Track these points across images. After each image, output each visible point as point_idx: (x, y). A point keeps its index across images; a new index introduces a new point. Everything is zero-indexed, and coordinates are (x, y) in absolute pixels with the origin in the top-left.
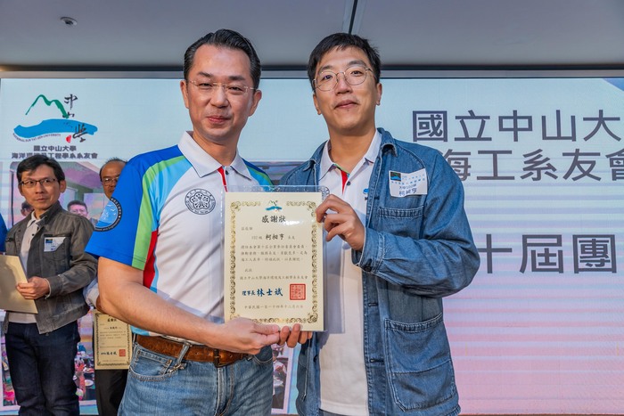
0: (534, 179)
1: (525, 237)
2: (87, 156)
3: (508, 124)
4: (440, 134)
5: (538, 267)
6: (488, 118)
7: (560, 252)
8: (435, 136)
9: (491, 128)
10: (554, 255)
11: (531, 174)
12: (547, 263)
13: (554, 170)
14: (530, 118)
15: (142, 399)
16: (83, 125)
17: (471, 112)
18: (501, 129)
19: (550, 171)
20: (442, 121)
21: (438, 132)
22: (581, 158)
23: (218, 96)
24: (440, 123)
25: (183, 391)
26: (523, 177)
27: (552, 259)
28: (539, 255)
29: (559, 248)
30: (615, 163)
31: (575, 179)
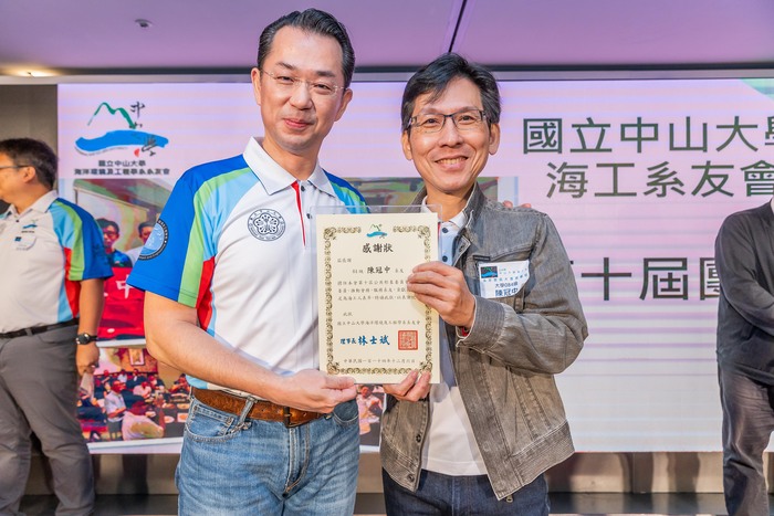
0: (658, 195)
1: (646, 261)
2: (158, 171)
3: (631, 132)
4: (554, 145)
5: (660, 293)
6: (609, 126)
7: (685, 277)
8: (548, 147)
9: (612, 138)
10: (679, 280)
11: (656, 189)
12: (670, 289)
13: (682, 185)
14: (656, 126)
15: (199, 464)
16: (153, 136)
17: (589, 119)
18: (623, 138)
19: (677, 186)
20: (556, 130)
21: (552, 142)
22: (711, 172)
23: (300, 94)
24: (554, 132)
25: (247, 455)
26: (646, 193)
27: (675, 285)
28: (661, 280)
29: (684, 272)
30: (750, 176)
31: (704, 195)
